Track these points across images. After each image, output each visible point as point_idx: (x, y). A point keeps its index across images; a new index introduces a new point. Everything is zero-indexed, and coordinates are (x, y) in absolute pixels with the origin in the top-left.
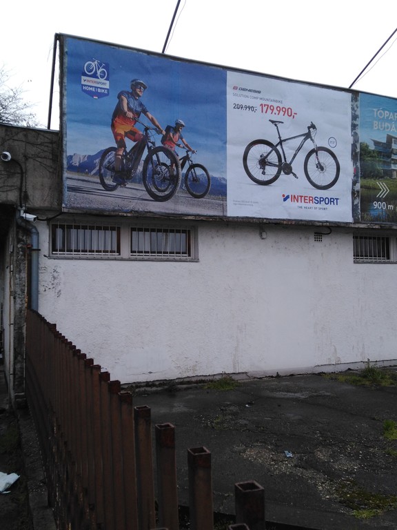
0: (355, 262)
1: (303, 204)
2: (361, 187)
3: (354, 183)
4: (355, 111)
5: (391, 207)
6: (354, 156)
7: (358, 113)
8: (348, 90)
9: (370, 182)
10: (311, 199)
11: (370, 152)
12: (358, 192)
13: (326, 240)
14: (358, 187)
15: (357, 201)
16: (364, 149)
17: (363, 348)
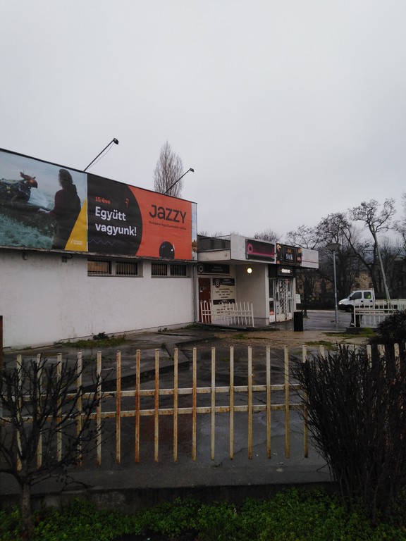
0: (89, 276)
8: (84, 172)
13: (69, 262)
17: (92, 327)
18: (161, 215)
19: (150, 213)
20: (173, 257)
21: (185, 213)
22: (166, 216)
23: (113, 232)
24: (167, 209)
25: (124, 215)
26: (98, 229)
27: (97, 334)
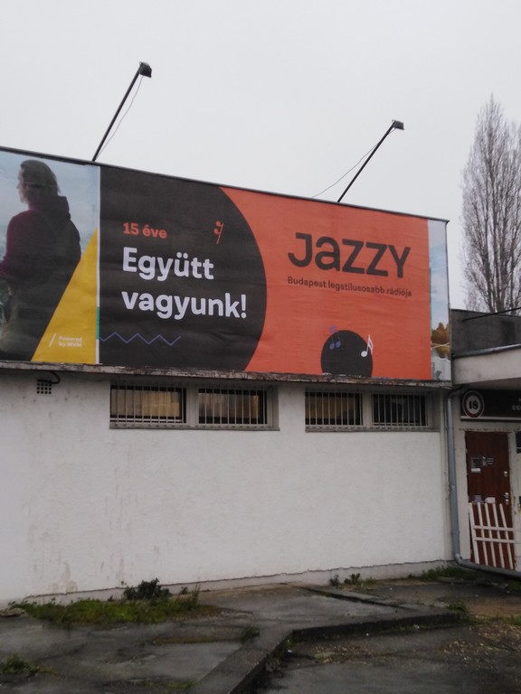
0: (114, 427)
8: (93, 163)
13: (58, 392)
17: (122, 565)
18: (327, 260)
19: (291, 256)
20: (368, 374)
21: (407, 250)
22: (343, 260)
23: (175, 311)
24: (346, 242)
25: (208, 265)
26: (130, 305)
27: (134, 582)
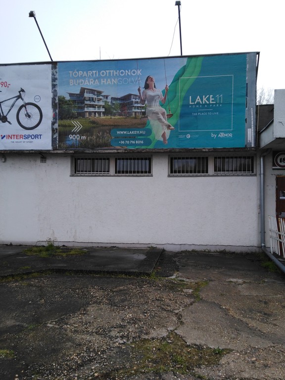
1: (15, 140)
2: (59, 126)
3: (53, 124)
4: (55, 75)
5: (84, 137)
6: (54, 106)
7: (57, 76)
9: (66, 122)
10: (21, 137)
11: (66, 102)
12: (57, 129)
14: (56, 126)
15: (56, 135)
16: (62, 100)
